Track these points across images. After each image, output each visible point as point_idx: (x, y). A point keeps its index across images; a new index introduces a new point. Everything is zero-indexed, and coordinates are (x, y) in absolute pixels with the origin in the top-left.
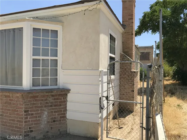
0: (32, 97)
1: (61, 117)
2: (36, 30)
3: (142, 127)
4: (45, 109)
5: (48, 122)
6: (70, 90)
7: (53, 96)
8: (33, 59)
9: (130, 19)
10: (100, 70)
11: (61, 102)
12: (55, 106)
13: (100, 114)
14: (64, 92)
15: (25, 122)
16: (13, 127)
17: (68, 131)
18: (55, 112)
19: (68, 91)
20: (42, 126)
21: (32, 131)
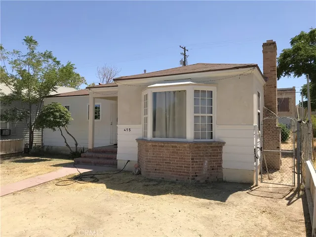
0: (196, 148)
1: (218, 166)
2: (196, 92)
3: (294, 172)
4: (206, 158)
5: (208, 170)
6: (225, 143)
7: (212, 147)
8: (195, 116)
9: (272, 71)
10: (254, 125)
11: (217, 153)
12: (213, 156)
13: (255, 163)
14: (220, 145)
15: (192, 168)
16: (181, 172)
17: (224, 179)
18: (213, 161)
19: (224, 143)
20: (204, 173)
21: (196, 176)
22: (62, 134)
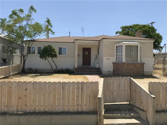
17: (144, 75)
22: (49, 62)
